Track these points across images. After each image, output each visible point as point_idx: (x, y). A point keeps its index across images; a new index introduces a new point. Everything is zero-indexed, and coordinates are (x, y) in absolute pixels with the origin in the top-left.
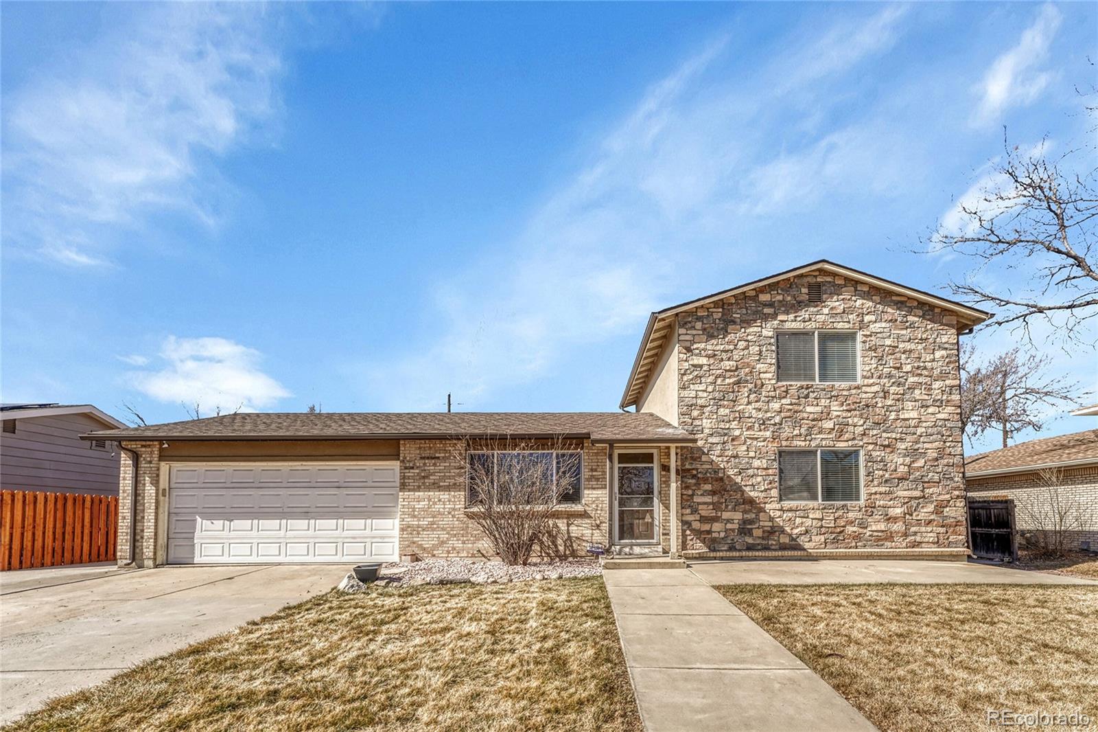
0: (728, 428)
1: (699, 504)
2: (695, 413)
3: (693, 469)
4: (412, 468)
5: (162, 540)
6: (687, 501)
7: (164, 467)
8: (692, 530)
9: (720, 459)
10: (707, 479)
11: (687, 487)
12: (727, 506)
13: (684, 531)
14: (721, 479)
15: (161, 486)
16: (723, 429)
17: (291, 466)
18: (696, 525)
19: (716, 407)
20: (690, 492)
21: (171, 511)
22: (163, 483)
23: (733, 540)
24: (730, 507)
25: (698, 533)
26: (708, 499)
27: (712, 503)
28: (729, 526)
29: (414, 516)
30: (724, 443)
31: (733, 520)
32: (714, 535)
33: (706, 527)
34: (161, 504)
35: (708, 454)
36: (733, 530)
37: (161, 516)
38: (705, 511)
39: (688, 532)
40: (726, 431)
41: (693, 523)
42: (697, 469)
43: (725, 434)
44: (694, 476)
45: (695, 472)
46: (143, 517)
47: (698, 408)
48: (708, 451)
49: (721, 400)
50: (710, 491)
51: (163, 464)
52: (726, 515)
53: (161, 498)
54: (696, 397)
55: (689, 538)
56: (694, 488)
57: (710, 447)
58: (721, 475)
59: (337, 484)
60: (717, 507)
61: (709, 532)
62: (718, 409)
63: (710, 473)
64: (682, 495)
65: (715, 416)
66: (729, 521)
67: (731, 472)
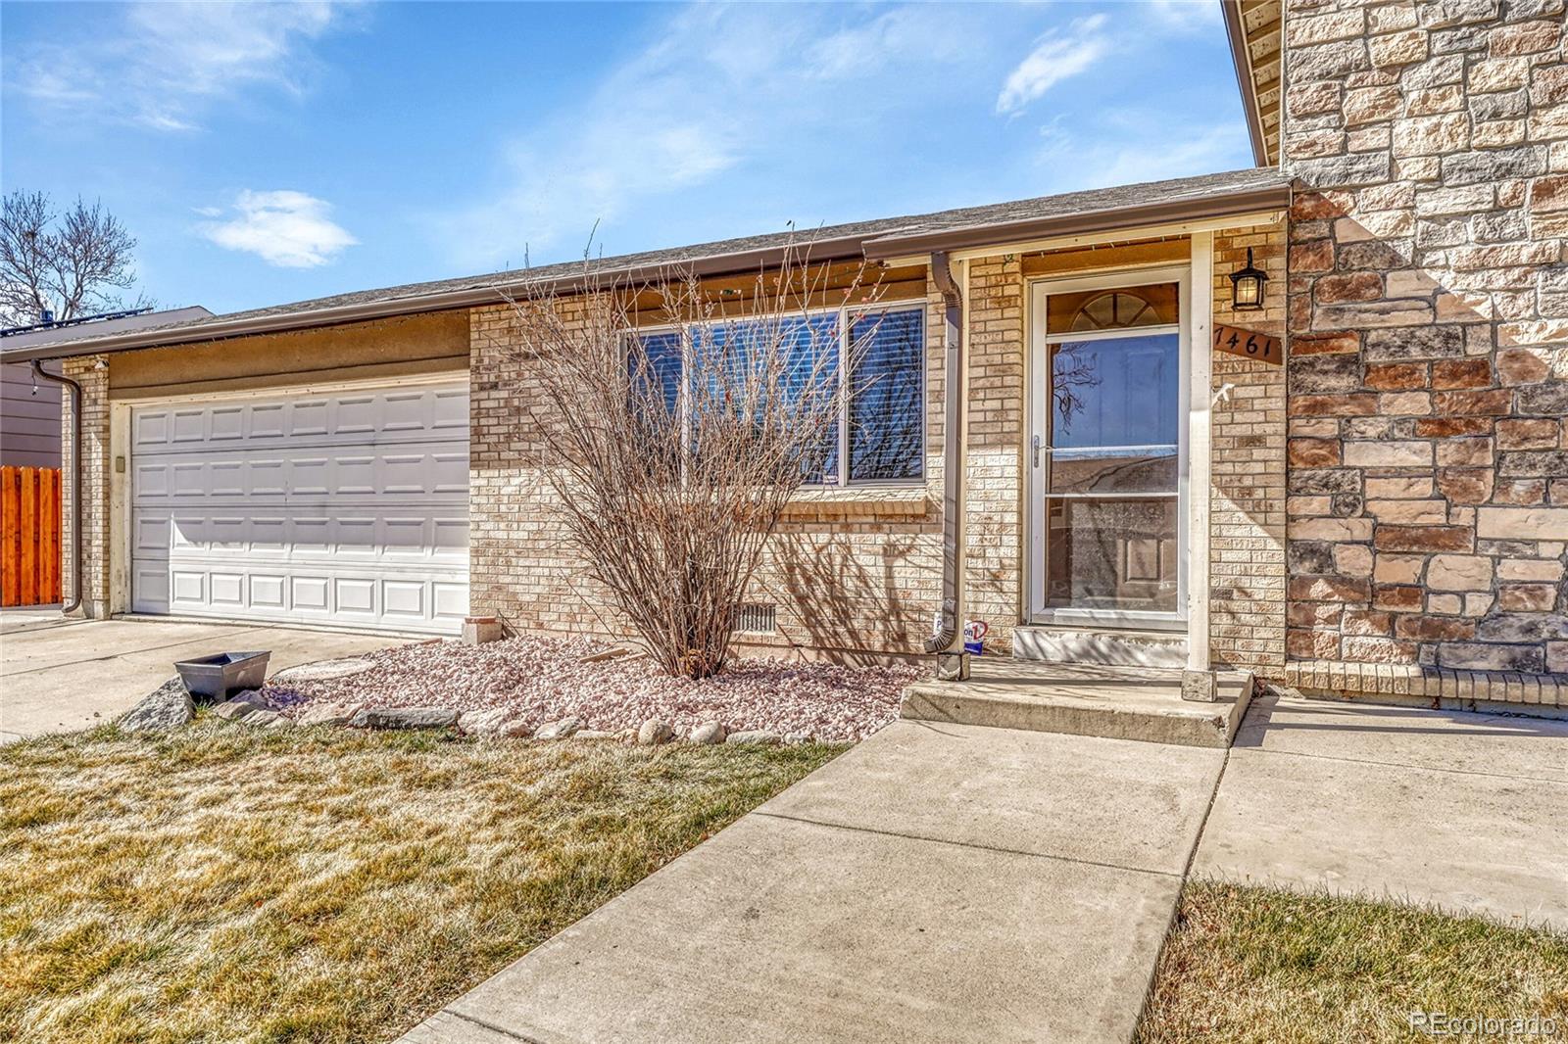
0: (1518, 146)
1: (1366, 473)
2: (1359, 102)
3: (1345, 334)
4: (495, 386)
5: (120, 562)
6: (1314, 462)
7: (119, 409)
8: (1340, 581)
9: (1476, 281)
10: (1411, 371)
11: (1317, 409)
12: (1503, 485)
13: (1295, 587)
14: (1480, 369)
15: (115, 452)
16: (1494, 149)
17: (297, 397)
18: (1354, 562)
19: (1458, 60)
20: (1329, 428)
21: (138, 501)
22: (119, 445)
23: (1531, 629)
24: (1519, 488)
25: (1366, 594)
26: (1412, 454)
27: (1435, 473)
28: (1513, 569)
29: (499, 517)
30: (1498, 209)
31: (1533, 543)
32: (1435, 604)
33: (1401, 571)
34: (115, 488)
35: (1414, 266)
36: (1534, 589)
37: (114, 513)
38: (1394, 503)
39: (1319, 588)
40: (1507, 158)
41: (1338, 553)
42: (1363, 332)
43: (1505, 172)
44: (1347, 363)
45: (1350, 345)
46: (90, 516)
47: (1375, 75)
48: (1418, 252)
49: (1485, 24)
50: (1424, 421)
51: (115, 403)
52: (1495, 522)
53: (115, 476)
54: (1365, 36)
55: (1322, 612)
56: (1345, 410)
57: (1427, 235)
58: (1476, 350)
59: (370, 437)
60: (1450, 485)
61: (1412, 592)
62: (1467, 67)
63: (1424, 345)
64: (1289, 440)
65: (1455, 100)
66: (1509, 547)
67: (1529, 336)
